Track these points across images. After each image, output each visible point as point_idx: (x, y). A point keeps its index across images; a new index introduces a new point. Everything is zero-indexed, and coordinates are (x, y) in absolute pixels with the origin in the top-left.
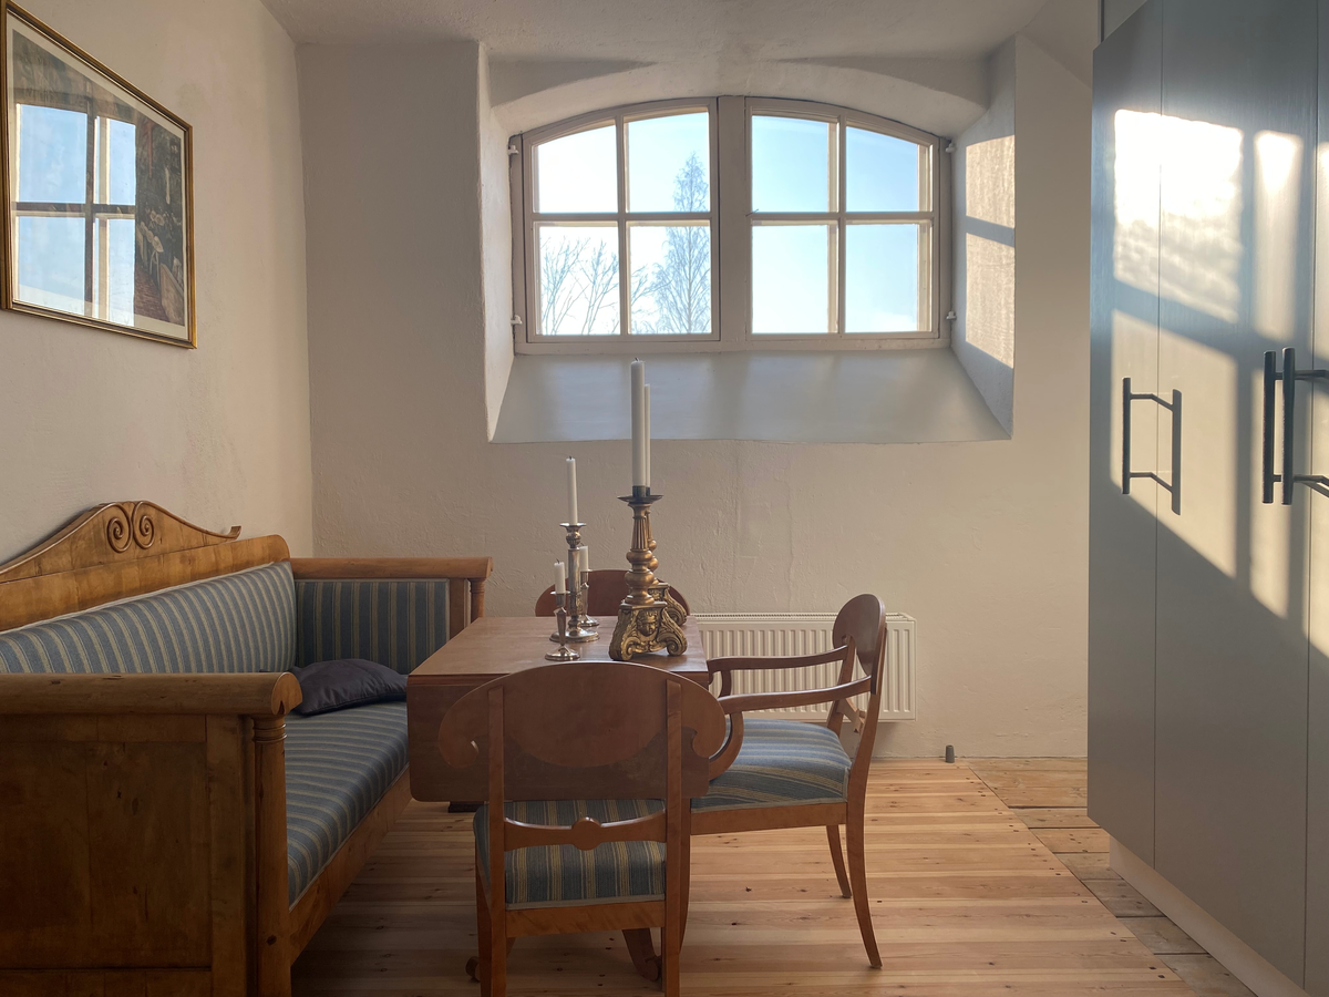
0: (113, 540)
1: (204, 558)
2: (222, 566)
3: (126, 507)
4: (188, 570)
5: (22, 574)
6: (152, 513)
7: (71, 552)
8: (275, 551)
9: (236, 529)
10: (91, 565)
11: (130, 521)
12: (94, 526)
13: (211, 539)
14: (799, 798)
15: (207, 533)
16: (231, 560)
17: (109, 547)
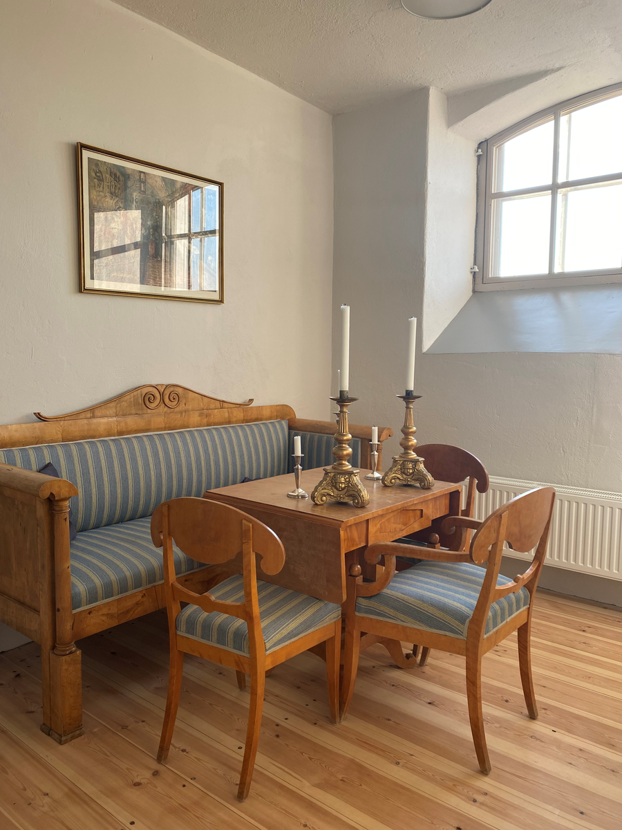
0: (147, 403)
1: (218, 415)
2: (234, 419)
3: (159, 387)
4: (205, 421)
5: (81, 417)
6: (180, 391)
7: (116, 408)
8: (283, 413)
9: (251, 400)
10: (130, 414)
11: (162, 395)
12: (134, 396)
13: (225, 405)
14: (430, 627)
15: (223, 401)
16: (242, 417)
17: (145, 407)
